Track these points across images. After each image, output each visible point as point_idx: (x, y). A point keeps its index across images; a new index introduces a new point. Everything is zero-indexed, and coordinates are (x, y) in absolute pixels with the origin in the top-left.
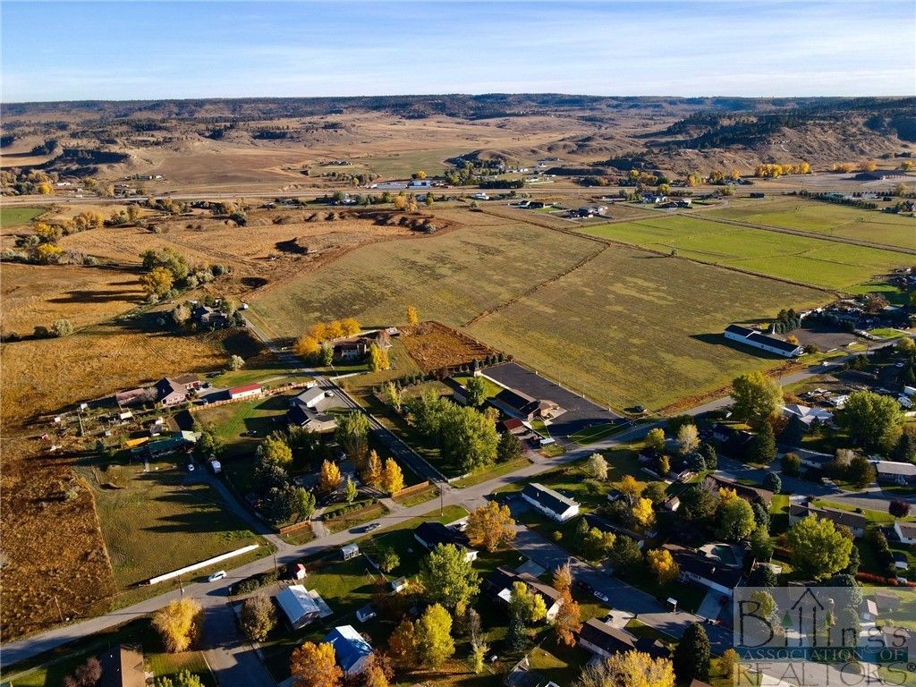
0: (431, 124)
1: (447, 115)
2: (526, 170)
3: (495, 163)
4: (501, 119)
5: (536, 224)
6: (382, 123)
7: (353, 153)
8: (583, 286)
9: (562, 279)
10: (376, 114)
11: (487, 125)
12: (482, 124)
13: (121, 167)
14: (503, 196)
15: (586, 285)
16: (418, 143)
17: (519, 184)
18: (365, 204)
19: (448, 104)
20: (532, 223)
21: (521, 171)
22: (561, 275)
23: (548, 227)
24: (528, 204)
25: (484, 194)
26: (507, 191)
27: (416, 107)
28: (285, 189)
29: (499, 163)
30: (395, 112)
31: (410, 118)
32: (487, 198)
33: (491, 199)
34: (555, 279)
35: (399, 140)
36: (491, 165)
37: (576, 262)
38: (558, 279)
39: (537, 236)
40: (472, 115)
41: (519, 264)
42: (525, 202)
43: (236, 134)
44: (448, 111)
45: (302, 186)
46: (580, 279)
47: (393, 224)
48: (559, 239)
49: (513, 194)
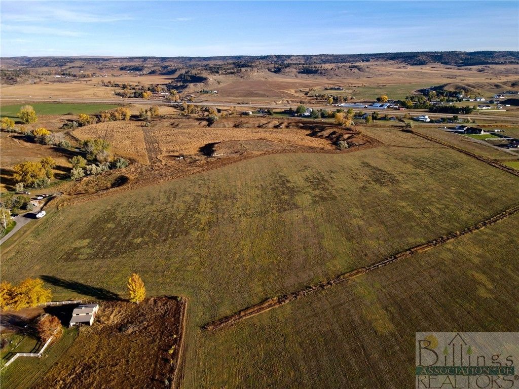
0: (426, 69)
1: (442, 63)
2: (483, 100)
3: (456, 93)
4: (482, 66)
5: (461, 151)
6: (392, 67)
7: (353, 83)
8: (477, 268)
9: (450, 244)
10: (391, 62)
11: (470, 70)
12: (466, 69)
13: (201, 85)
14: (443, 120)
15: (486, 267)
16: (409, 79)
17: (467, 111)
18: (317, 117)
19: (445, 57)
20: (458, 150)
21: (478, 100)
22: (451, 235)
23: (474, 157)
24: (465, 129)
25: (427, 117)
26: (451, 116)
27: (420, 58)
28: (278, 103)
29: (460, 93)
30: (405, 61)
31: (413, 65)
32: (428, 120)
33: (431, 121)
34: (440, 240)
35: (395, 77)
36: (451, 94)
37: (486, 214)
38: (443, 241)
39: (455, 165)
40: (461, 63)
41: (404, 204)
42: (463, 127)
43: (289, 70)
44: (443, 61)
45: (292, 101)
46: (478, 251)
47: (321, 137)
48: (481, 173)
49: (455, 118)
